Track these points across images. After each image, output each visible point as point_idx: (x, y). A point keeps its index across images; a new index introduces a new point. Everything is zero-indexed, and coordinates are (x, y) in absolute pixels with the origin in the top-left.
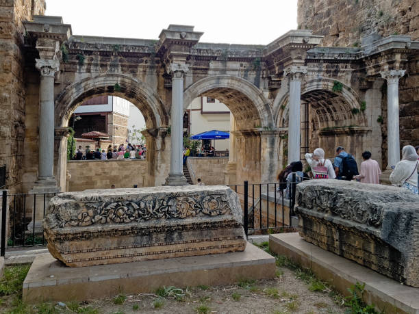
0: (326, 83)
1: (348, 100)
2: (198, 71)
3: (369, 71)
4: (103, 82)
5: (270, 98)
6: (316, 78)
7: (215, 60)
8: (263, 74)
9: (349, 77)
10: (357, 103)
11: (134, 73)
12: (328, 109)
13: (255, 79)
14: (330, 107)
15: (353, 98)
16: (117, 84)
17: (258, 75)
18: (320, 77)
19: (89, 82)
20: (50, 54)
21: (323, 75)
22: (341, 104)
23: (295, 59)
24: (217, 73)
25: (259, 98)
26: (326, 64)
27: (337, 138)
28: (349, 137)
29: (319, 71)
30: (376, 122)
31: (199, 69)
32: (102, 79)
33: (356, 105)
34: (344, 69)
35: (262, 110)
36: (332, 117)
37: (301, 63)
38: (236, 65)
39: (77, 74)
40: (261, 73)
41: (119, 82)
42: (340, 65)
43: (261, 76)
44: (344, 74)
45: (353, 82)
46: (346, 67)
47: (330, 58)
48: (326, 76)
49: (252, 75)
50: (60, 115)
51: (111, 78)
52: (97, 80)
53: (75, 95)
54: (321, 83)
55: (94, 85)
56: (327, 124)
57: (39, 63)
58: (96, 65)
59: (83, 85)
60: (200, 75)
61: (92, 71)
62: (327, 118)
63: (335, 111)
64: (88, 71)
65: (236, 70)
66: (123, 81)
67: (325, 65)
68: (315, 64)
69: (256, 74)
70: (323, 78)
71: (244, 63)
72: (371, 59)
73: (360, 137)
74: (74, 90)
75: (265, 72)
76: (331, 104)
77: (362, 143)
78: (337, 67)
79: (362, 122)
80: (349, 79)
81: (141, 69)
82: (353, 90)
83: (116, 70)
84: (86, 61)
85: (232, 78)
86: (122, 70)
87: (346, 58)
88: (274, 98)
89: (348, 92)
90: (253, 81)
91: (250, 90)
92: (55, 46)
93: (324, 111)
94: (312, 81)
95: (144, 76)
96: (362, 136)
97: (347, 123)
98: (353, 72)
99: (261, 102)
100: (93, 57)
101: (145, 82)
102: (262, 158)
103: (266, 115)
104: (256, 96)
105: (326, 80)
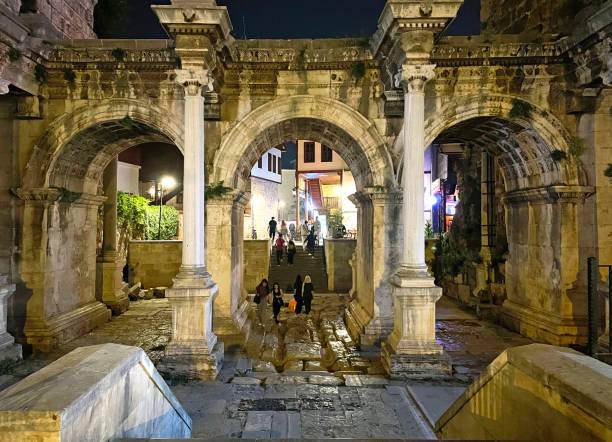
0: (497, 104)
1: (543, 135)
2: (259, 91)
3: (582, 77)
4: (105, 114)
5: (389, 134)
6: (476, 95)
7: (286, 69)
8: (374, 93)
9: (546, 89)
10: (561, 140)
11: (154, 97)
12: (516, 157)
13: (361, 101)
14: (518, 151)
15: (555, 131)
16: (128, 117)
17: (365, 94)
18: (485, 93)
19: (85, 114)
21: (491, 90)
22: (534, 145)
23: (410, 51)
24: (292, 92)
25: (369, 136)
26: (497, 67)
27: (530, 208)
28: (550, 206)
29: (483, 82)
30: (603, 176)
31: (261, 86)
32: (105, 108)
33: (560, 144)
34: (531, 77)
35: (374, 156)
36: (523, 170)
37: (423, 59)
38: (324, 77)
39: (68, 102)
40: (372, 90)
41: (130, 114)
42: (524, 68)
43: (371, 96)
44: (534, 85)
45: (551, 100)
46: (537, 73)
47: (501, 56)
48: (497, 92)
49: (355, 94)
50: (43, 168)
51: (119, 108)
52: (96, 111)
53: (63, 136)
54: (487, 104)
55: (93, 120)
56: (517, 182)
58: (95, 87)
59: (76, 118)
60: (262, 98)
61: (90, 97)
62: (515, 173)
63: (526, 159)
64: (84, 96)
65: (325, 86)
66: (136, 111)
67: (493, 69)
68: (474, 69)
69: (363, 92)
70: (491, 94)
71: (339, 74)
72: (583, 51)
73: (570, 206)
74: (63, 128)
75: (377, 88)
76: (517, 146)
78: (519, 72)
79: (574, 178)
80: (545, 96)
81: (165, 91)
82: (551, 117)
83: (126, 94)
84: (78, 81)
85: (319, 101)
86: (136, 93)
87: (534, 54)
88: (397, 135)
89: (543, 120)
90: (357, 105)
91: (350, 121)
93: (509, 160)
94: (469, 101)
95: (170, 101)
97: (546, 179)
98: (552, 81)
99: (371, 141)
100: (89, 72)
101: (173, 111)
102: (375, 243)
103: (381, 165)
104: (361, 131)
105: (497, 99)
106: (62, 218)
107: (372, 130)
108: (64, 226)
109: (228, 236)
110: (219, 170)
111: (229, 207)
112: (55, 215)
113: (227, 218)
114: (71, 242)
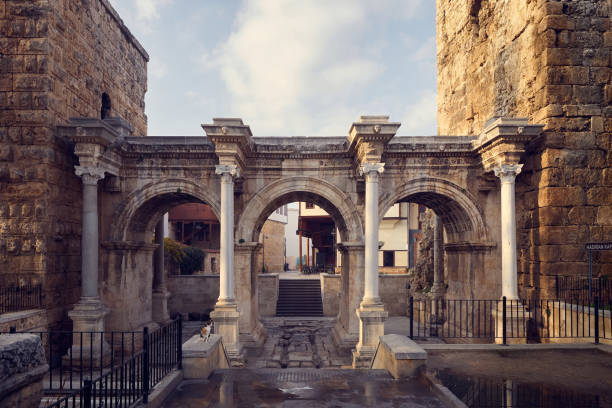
0: (432, 183)
1: (464, 205)
2: (269, 172)
4: (164, 189)
5: (360, 203)
6: (418, 177)
7: (289, 158)
9: (464, 174)
10: (475, 209)
11: (197, 177)
13: (340, 180)
15: (470, 203)
16: (179, 191)
18: (424, 176)
19: (150, 189)
20: (90, 159)
21: (429, 174)
23: (369, 154)
24: (293, 173)
25: (346, 204)
26: (431, 159)
27: (460, 256)
28: (469, 256)
29: (423, 168)
31: (270, 169)
32: (164, 185)
34: (456, 165)
35: (349, 219)
36: (456, 228)
37: (376, 159)
38: (315, 164)
39: (139, 180)
41: (181, 188)
42: (450, 160)
43: (347, 177)
44: (457, 171)
45: (469, 181)
46: (459, 162)
47: (434, 151)
48: (433, 175)
49: (336, 176)
51: (173, 184)
52: (158, 186)
53: (136, 203)
54: (426, 183)
55: (156, 192)
56: (453, 236)
57: (79, 171)
58: (157, 169)
59: (144, 192)
60: (272, 177)
61: (153, 177)
64: (150, 176)
65: (315, 169)
66: (185, 187)
67: (429, 160)
68: (417, 159)
69: (342, 174)
70: (428, 177)
71: (324, 161)
73: (480, 256)
74: (135, 198)
77: (483, 263)
78: (446, 162)
79: (483, 235)
80: (464, 178)
82: (469, 193)
83: (178, 175)
84: (146, 165)
85: (311, 180)
86: (185, 174)
87: (456, 150)
89: (462, 195)
91: (333, 194)
92: (93, 151)
93: (447, 220)
94: (413, 182)
95: (208, 179)
96: (483, 254)
98: (469, 168)
99: (347, 208)
100: (154, 160)
102: (350, 281)
103: (354, 225)
104: (340, 201)
105: (432, 180)
106: (133, 261)
107: (348, 200)
108: (134, 267)
109: (248, 275)
110: (242, 228)
111: (249, 256)
112: (129, 260)
113: (248, 262)
114: (138, 279)
